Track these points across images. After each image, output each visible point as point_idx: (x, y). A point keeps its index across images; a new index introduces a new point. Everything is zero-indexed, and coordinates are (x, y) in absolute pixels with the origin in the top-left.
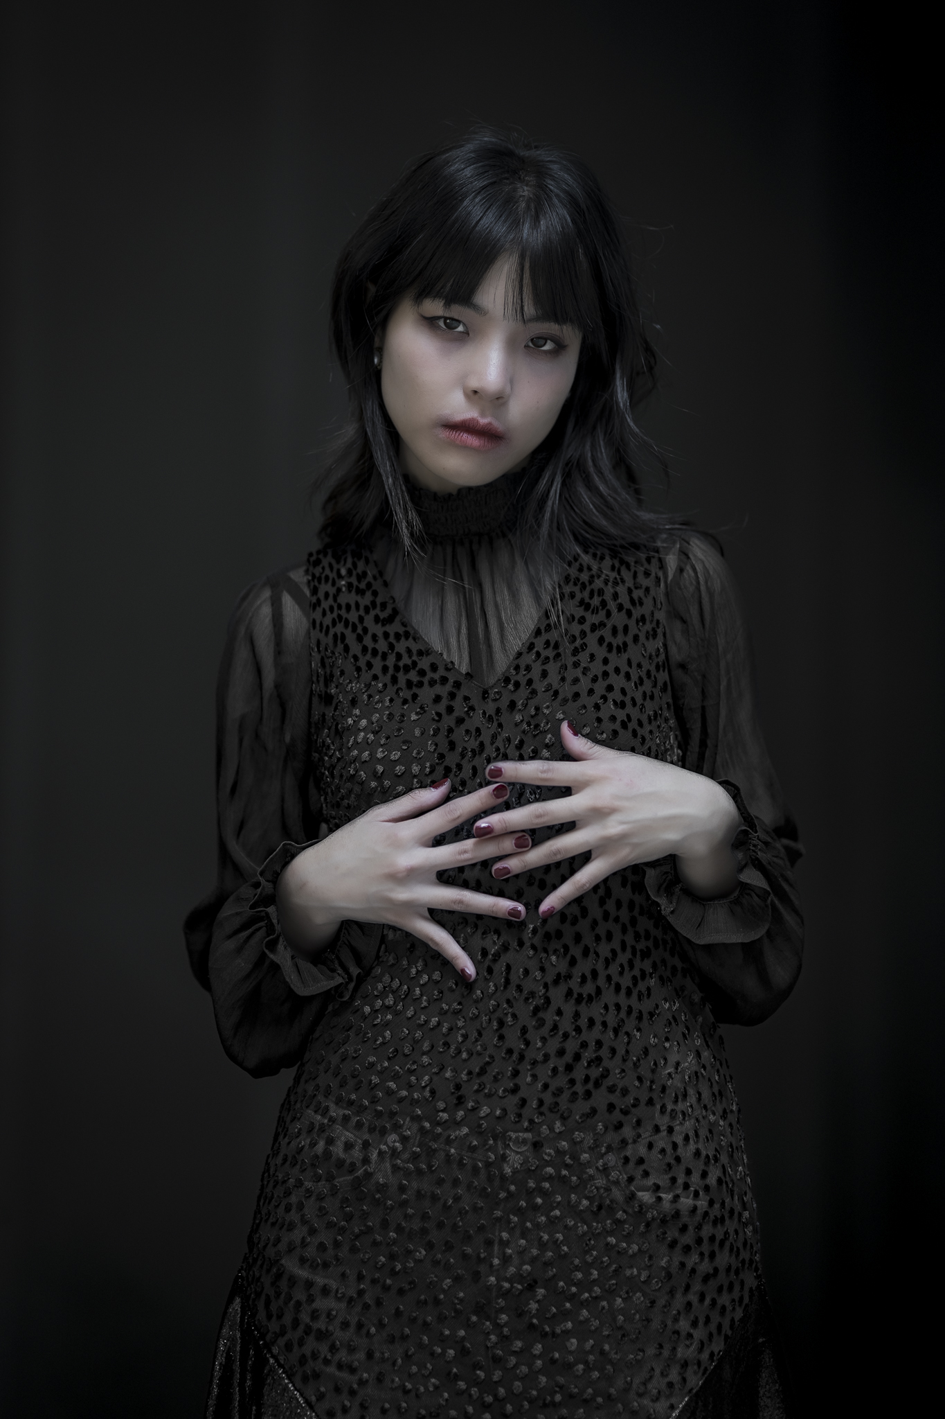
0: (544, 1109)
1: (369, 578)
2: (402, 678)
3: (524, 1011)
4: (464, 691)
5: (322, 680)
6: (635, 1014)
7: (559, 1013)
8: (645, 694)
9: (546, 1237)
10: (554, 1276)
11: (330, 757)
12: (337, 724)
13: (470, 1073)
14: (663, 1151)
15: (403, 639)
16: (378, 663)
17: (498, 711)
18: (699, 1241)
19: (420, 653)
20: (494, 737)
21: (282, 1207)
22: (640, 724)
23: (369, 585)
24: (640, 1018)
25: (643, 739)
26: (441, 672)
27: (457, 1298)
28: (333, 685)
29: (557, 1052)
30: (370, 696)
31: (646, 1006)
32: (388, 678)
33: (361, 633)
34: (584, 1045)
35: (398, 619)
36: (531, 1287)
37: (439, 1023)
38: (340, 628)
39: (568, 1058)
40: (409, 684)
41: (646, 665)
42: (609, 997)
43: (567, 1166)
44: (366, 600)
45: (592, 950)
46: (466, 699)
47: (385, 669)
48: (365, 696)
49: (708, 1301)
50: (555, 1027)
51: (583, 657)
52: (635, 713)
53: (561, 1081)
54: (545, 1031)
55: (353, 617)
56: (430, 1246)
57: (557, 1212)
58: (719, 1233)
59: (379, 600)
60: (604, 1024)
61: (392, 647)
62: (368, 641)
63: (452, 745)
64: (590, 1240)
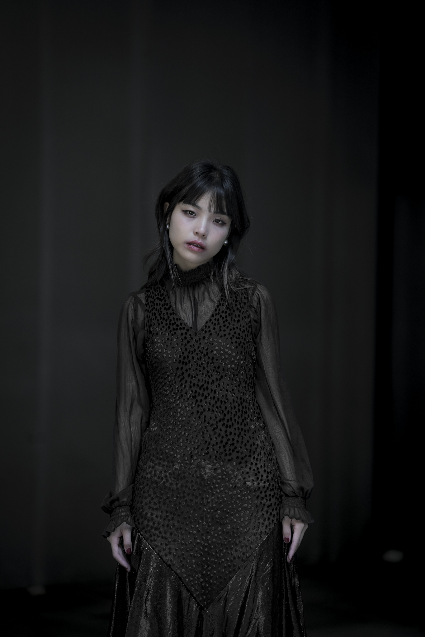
0: (217, 459)
1: (164, 296)
2: (172, 327)
3: (210, 429)
4: (189, 333)
5: (148, 326)
6: (243, 430)
7: (221, 430)
8: (245, 335)
9: (220, 496)
10: (223, 507)
11: (149, 350)
12: (152, 340)
13: (194, 448)
14: (254, 470)
15: (172, 315)
16: (164, 322)
17: (199, 339)
18: (266, 496)
19: (177, 319)
20: (199, 347)
21: (142, 491)
22: (244, 344)
23: (164, 298)
24: (245, 431)
25: (245, 348)
26: (183, 326)
27: (195, 516)
28: (152, 328)
29: (220, 442)
30: (162, 333)
31: (247, 428)
32: (167, 327)
33: (160, 313)
34: (229, 440)
35: (171, 308)
36: (216, 511)
37: (185, 433)
38: (154, 311)
39: (224, 443)
40: (174, 329)
41: (246, 327)
42: (236, 426)
43: (225, 475)
44: (163, 302)
45: (230, 412)
46: (190, 335)
47: (166, 324)
48: (161, 333)
49: (269, 513)
50: (219, 435)
51: (227, 324)
52: (243, 341)
53: (222, 450)
54: (216, 436)
55: (158, 307)
56: (186, 501)
57: (223, 489)
58: (272, 493)
59: (166, 303)
60: (235, 434)
61: (169, 317)
62: (162, 315)
63: (186, 349)
64: (233, 496)
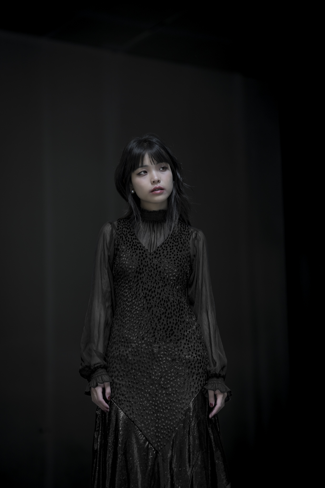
0: (160, 340)
1: (130, 226)
2: (133, 247)
3: (156, 320)
4: (146, 253)
5: (117, 245)
6: (180, 321)
7: (163, 320)
10: (165, 375)
12: (119, 255)
13: (145, 332)
14: (187, 348)
15: (135, 239)
16: (129, 243)
18: (195, 367)
19: (138, 243)
22: (184, 266)
23: (130, 228)
24: (181, 322)
26: (142, 248)
27: (147, 383)
28: (119, 247)
29: (163, 328)
30: (126, 250)
31: (182, 320)
32: (130, 247)
33: (126, 237)
34: (169, 327)
35: (134, 236)
36: (160, 378)
37: (138, 322)
38: (122, 235)
39: (166, 329)
40: (135, 249)
42: (174, 317)
43: (166, 351)
44: (129, 230)
45: (170, 308)
46: (146, 255)
47: (130, 245)
48: (125, 250)
49: (198, 379)
50: (163, 323)
52: (183, 264)
53: (164, 334)
54: (160, 324)
55: (125, 233)
56: (141, 372)
57: (164, 361)
58: (200, 365)
59: (131, 231)
60: (173, 323)
61: (132, 241)
62: (127, 239)
63: (142, 264)
64: (171, 367)
